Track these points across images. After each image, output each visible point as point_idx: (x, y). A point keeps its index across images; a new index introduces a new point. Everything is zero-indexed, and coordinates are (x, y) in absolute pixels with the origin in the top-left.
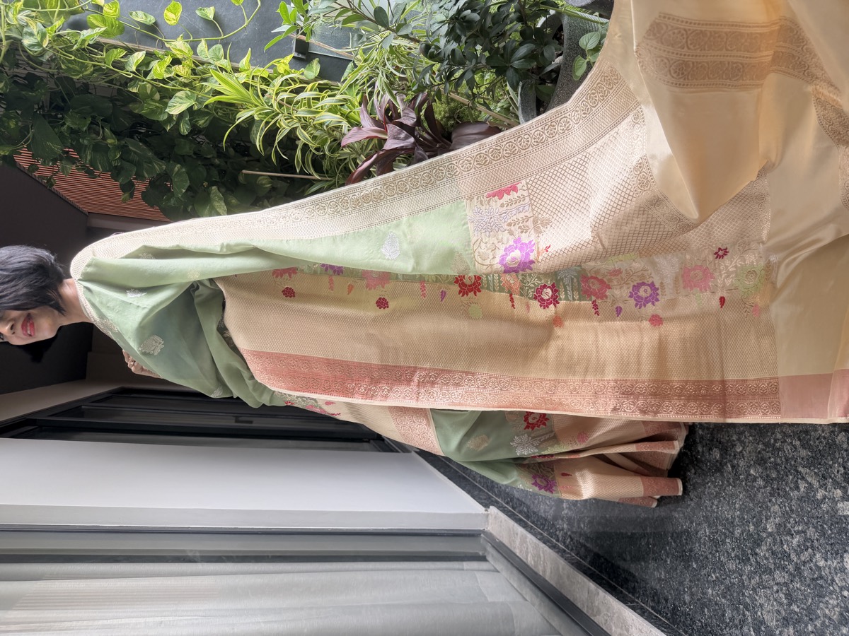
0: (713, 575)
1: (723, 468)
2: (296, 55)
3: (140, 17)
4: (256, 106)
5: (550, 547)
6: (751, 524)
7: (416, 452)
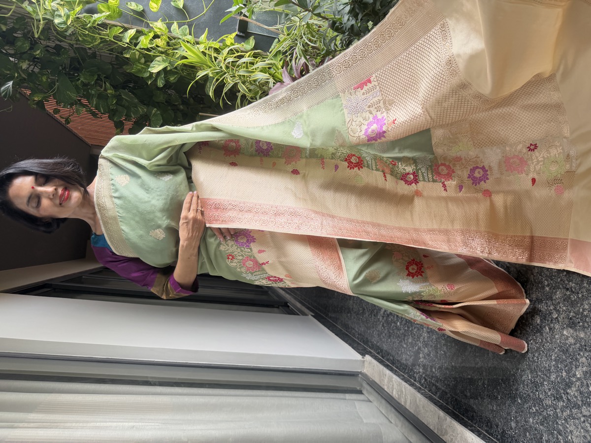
0: (533, 408)
1: (542, 330)
2: (238, 33)
3: (133, 6)
4: (210, 67)
6: (564, 371)
7: (312, 315)
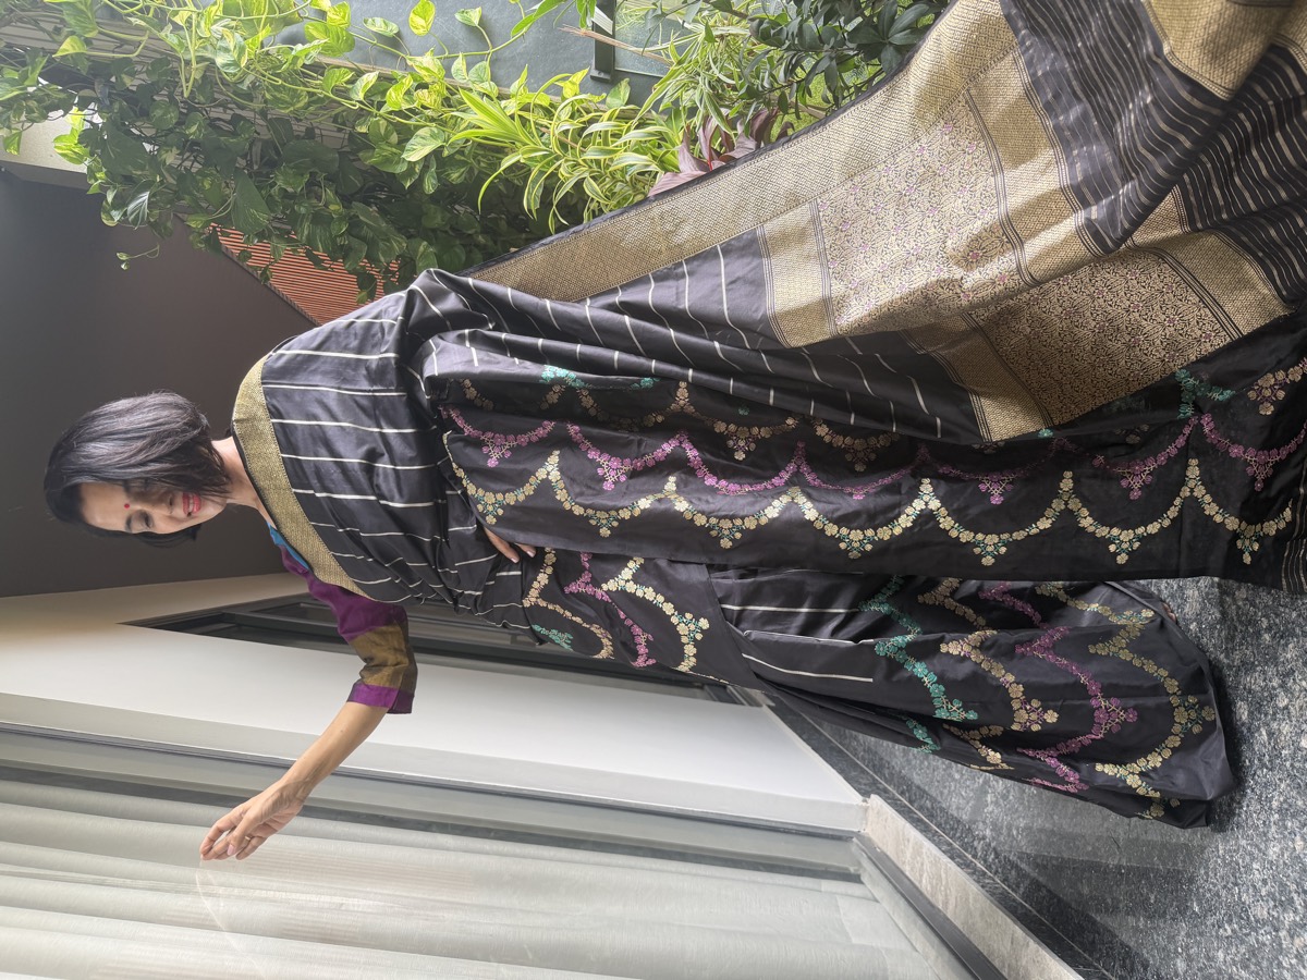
0: (1227, 926)
1: (1253, 737)
2: (595, 73)
3: (379, 25)
4: (525, 144)
5: (959, 865)
6: (1298, 838)
7: (769, 707)
